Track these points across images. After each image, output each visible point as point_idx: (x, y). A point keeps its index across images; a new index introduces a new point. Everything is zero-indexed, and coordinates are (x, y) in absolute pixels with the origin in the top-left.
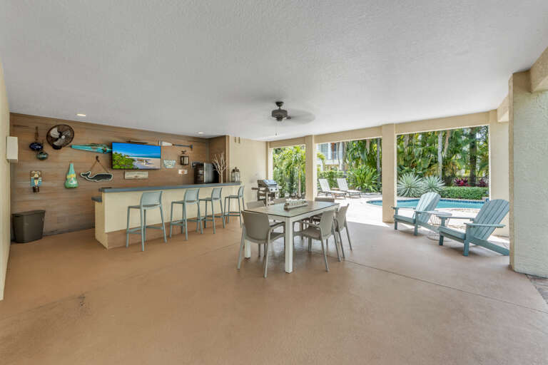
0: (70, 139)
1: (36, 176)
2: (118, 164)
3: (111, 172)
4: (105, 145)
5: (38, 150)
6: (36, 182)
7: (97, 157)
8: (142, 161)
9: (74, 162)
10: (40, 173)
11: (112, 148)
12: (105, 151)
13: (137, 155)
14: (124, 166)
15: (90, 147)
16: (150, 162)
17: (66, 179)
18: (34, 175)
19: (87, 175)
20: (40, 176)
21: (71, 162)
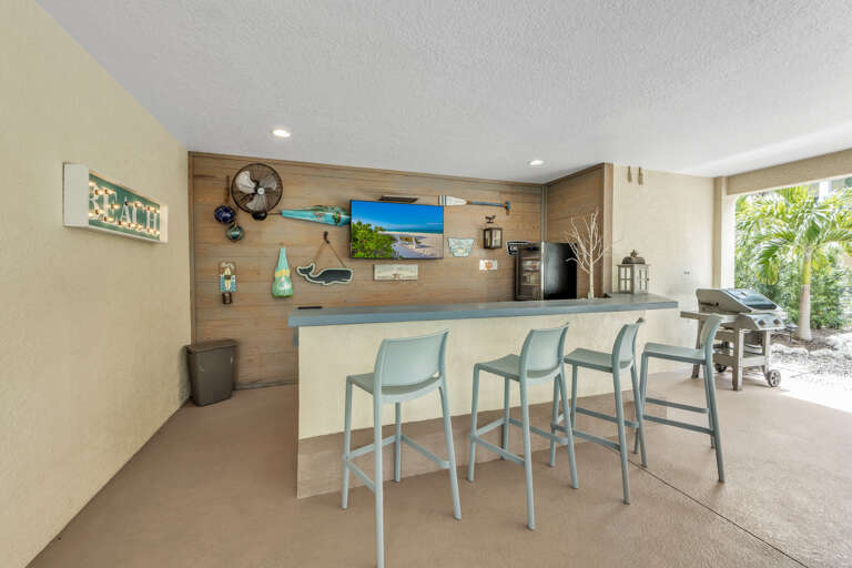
0: (275, 197)
1: (228, 272)
2: (362, 249)
3: (349, 266)
4: (337, 209)
5: (225, 220)
6: (228, 285)
7: (326, 234)
8: (407, 239)
9: (287, 246)
10: (233, 267)
11: (350, 215)
12: (337, 220)
13: (398, 226)
14: (376, 252)
15: (310, 213)
16: (423, 242)
17: (274, 279)
18: (224, 269)
19: (306, 271)
20: (234, 272)
21: (282, 244)
